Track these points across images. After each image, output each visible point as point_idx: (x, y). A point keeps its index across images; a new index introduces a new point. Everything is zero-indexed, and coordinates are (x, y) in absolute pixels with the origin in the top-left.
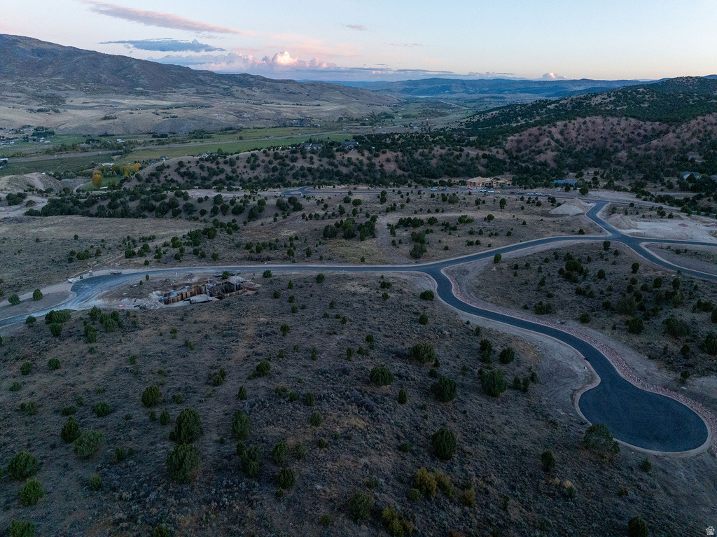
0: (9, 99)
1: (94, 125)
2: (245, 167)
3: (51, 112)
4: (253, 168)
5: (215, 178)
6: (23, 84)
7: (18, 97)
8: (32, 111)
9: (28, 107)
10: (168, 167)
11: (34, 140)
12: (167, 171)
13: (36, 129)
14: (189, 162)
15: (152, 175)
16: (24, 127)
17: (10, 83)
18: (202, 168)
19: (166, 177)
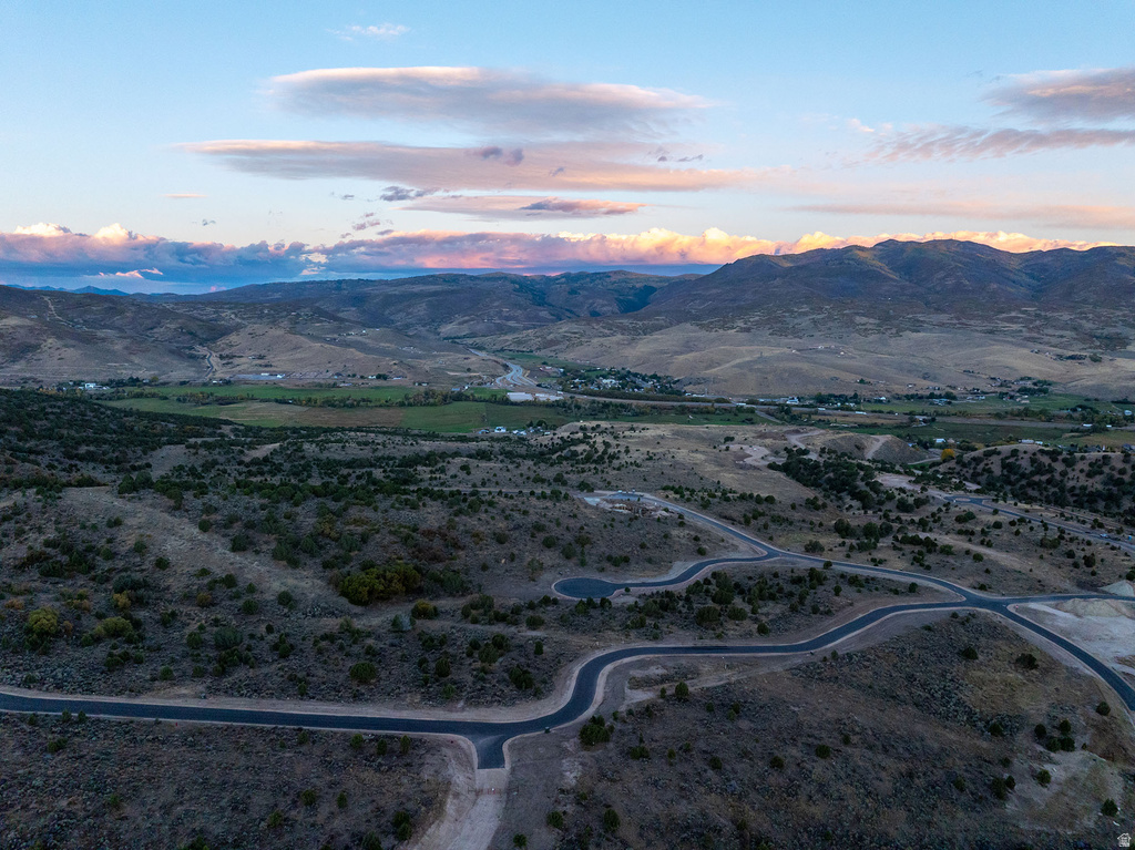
0: (1046, 339)
1: (1114, 386)
2: (1082, 471)
3: (1087, 361)
4: (1090, 475)
5: (1036, 478)
6: (1086, 318)
7: (1062, 336)
8: (1060, 357)
9: (1059, 351)
10: (999, 453)
11: (1012, 397)
12: (995, 459)
13: (1035, 384)
14: (1025, 452)
15: (974, 459)
16: (1022, 379)
17: (1066, 316)
18: (1033, 461)
19: (987, 465)
